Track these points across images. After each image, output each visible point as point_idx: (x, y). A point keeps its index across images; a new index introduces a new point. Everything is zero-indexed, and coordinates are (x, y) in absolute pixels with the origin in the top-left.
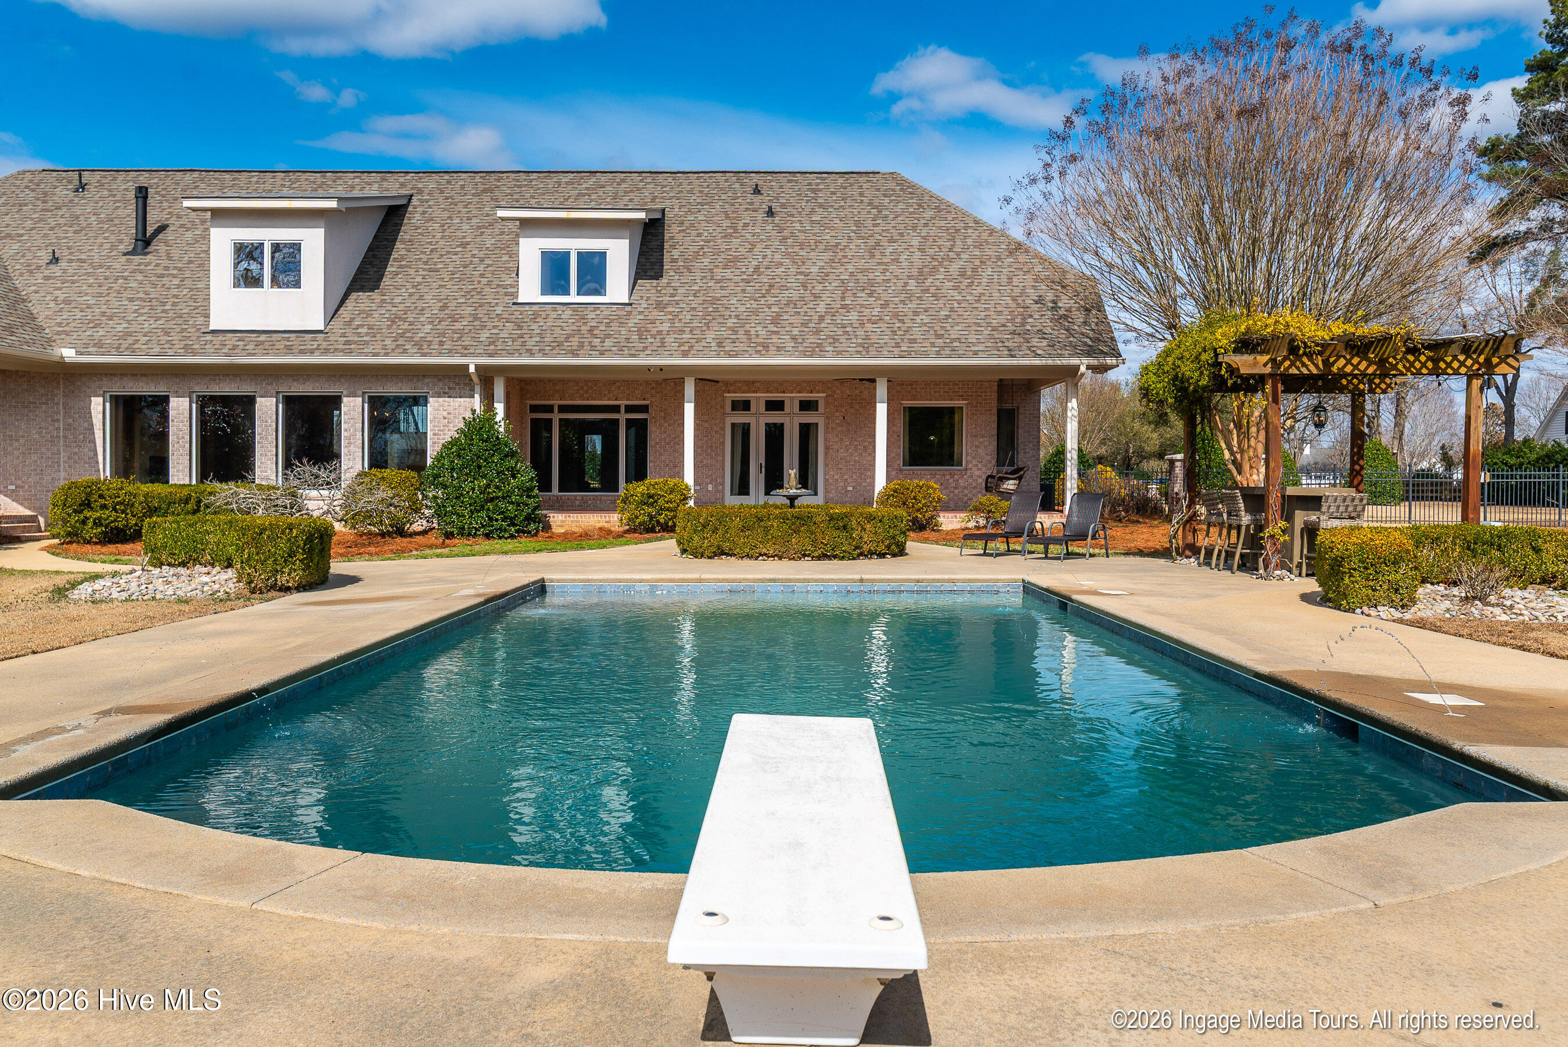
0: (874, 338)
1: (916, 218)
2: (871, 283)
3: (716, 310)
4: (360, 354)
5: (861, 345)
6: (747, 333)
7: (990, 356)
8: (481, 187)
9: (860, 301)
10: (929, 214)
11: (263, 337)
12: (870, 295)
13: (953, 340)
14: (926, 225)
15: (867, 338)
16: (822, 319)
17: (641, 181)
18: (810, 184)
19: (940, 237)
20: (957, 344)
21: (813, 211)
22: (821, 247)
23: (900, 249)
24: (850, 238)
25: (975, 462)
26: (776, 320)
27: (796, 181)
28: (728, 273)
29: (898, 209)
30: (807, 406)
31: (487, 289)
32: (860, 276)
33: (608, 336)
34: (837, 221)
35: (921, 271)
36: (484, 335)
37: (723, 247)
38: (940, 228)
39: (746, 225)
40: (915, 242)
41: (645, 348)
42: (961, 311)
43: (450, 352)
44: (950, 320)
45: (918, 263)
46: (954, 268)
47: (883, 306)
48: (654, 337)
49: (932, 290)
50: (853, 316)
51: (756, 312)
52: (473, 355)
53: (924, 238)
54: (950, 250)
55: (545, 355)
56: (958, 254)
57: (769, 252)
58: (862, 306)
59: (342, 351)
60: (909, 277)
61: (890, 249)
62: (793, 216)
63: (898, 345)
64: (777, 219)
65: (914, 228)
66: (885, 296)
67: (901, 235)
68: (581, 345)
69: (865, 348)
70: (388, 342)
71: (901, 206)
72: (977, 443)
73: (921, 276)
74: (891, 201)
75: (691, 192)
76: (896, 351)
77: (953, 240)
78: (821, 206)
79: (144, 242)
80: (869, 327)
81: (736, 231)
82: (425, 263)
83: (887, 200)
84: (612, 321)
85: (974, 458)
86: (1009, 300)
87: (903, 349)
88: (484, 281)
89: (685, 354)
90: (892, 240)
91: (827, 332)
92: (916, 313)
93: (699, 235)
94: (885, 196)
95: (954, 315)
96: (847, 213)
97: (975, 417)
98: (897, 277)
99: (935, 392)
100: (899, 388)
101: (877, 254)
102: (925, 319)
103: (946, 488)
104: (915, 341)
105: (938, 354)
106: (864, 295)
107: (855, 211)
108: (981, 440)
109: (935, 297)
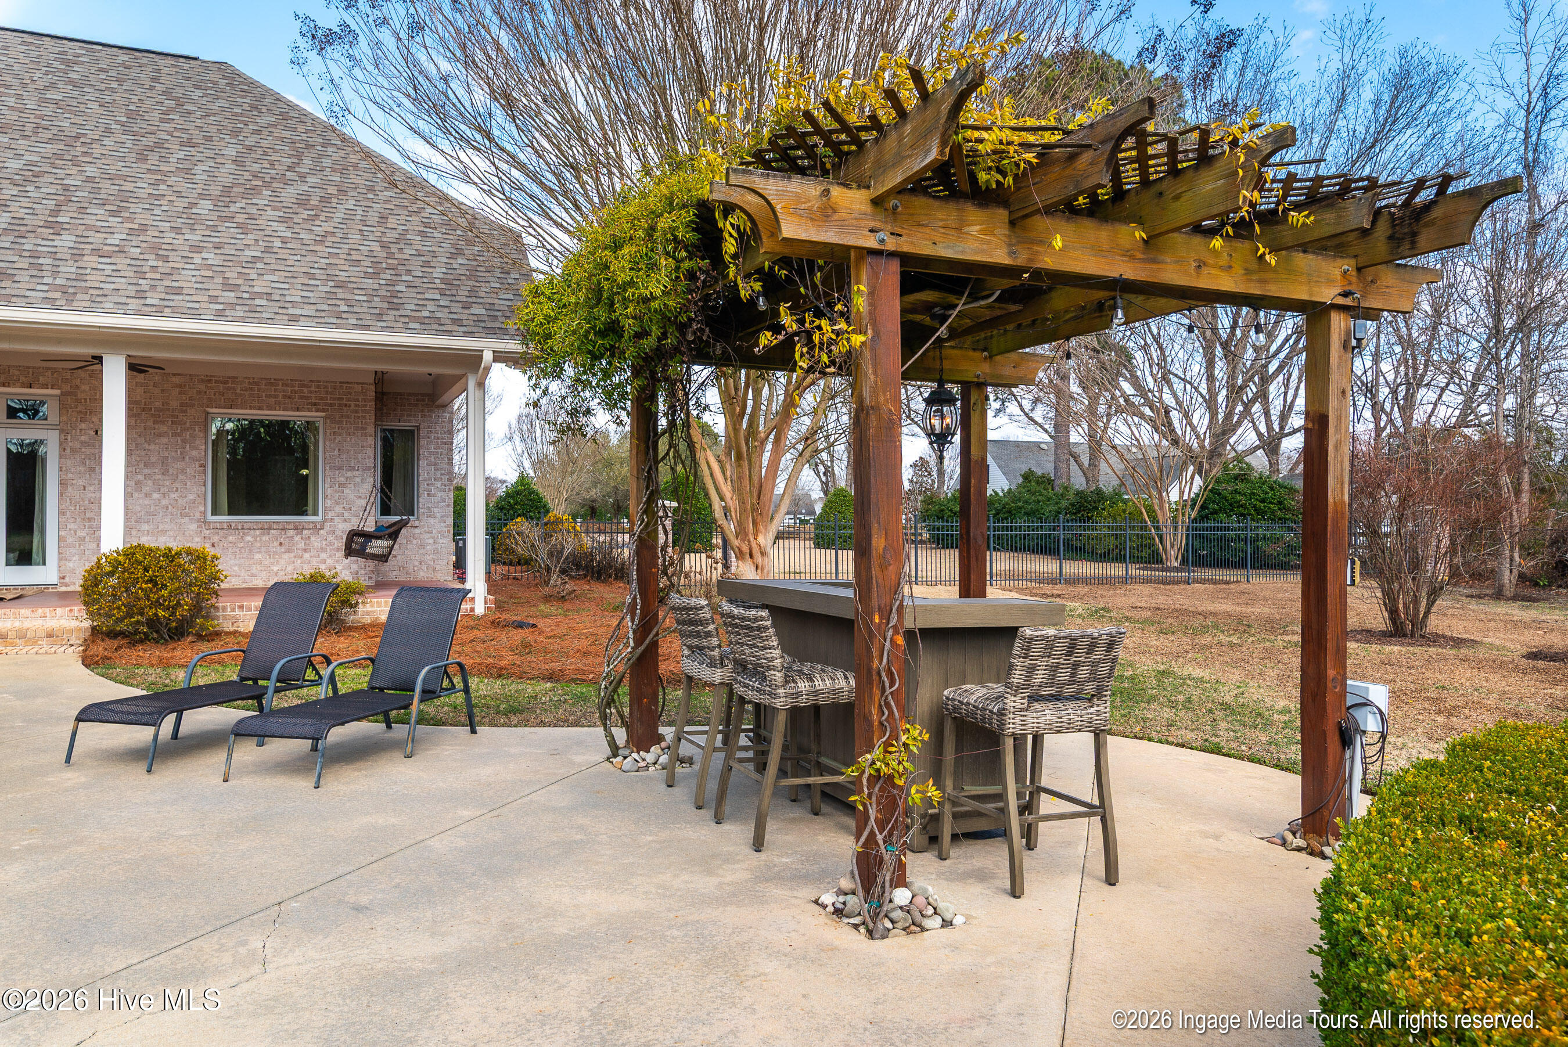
0: (94, 279)
1: (241, 122)
2: (124, 197)
5: (59, 288)
7: (320, 326)
9: (88, 220)
10: (266, 119)
12: (113, 213)
13: (256, 296)
14: (256, 132)
15: (79, 278)
18: (63, 53)
19: (276, 151)
20: (264, 302)
22: (45, 134)
23: (199, 157)
24: (108, 131)
25: (338, 509)
27: (38, 46)
29: (214, 107)
32: (105, 185)
34: (95, 106)
35: (227, 190)
38: (282, 139)
40: (230, 152)
42: (283, 254)
44: (259, 265)
45: (226, 179)
46: (289, 194)
47: (133, 232)
49: (240, 218)
50: (65, 242)
53: (250, 148)
54: (290, 169)
58: (90, 228)
60: (202, 196)
61: (181, 155)
63: (140, 295)
65: (234, 133)
66: (143, 218)
67: (209, 139)
69: (67, 295)
71: (221, 103)
72: (342, 479)
73: (225, 196)
74: (206, 95)
76: (134, 304)
77: (300, 156)
78: (71, 82)
80: (91, 261)
83: (198, 93)
85: (337, 503)
86: (375, 247)
87: (149, 301)
90: (189, 144)
92: (196, 248)
94: (195, 88)
95: (269, 258)
96: (117, 97)
97: (339, 438)
98: (179, 194)
99: (269, 396)
100: (203, 387)
101: (153, 158)
102: (212, 259)
103: (289, 551)
104: (179, 291)
105: (219, 315)
106: (102, 212)
107: (135, 99)
108: (349, 474)
109: (243, 229)
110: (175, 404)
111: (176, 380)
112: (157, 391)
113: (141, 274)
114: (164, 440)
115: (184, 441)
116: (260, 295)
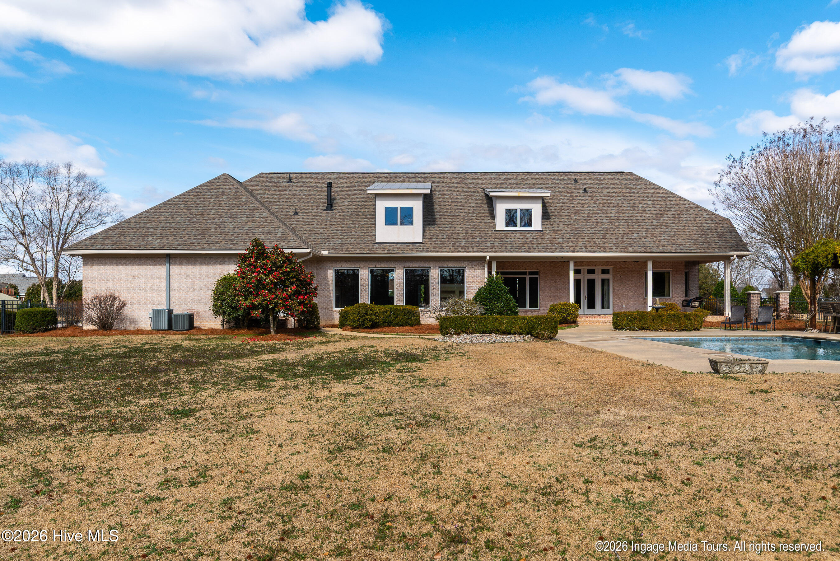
0: (647, 245)
1: (647, 193)
2: (638, 221)
3: (578, 233)
4: (442, 252)
5: (642, 247)
6: (595, 242)
7: (697, 252)
8: (459, 180)
9: (636, 229)
10: (651, 191)
11: (399, 246)
13: (680, 245)
14: (652, 196)
15: (644, 244)
17: (525, 176)
18: (597, 178)
19: (659, 201)
21: (602, 190)
25: (676, 295)
26: (604, 237)
27: (591, 176)
28: (577, 217)
29: (638, 189)
30: (604, 272)
31: (481, 225)
33: (539, 244)
34: (614, 194)
35: (656, 215)
36: (489, 244)
37: (571, 206)
38: (658, 196)
39: (577, 196)
40: (650, 203)
41: (556, 249)
42: (679, 233)
43: (478, 251)
44: (676, 237)
45: (654, 212)
46: (670, 214)
47: (646, 231)
48: (557, 244)
50: (635, 235)
51: (595, 234)
52: (487, 252)
53: (653, 201)
54: (666, 207)
55: (517, 252)
56: (670, 208)
57: (591, 208)
58: (638, 231)
59: (434, 251)
60: (653, 218)
61: (640, 206)
62: (595, 192)
64: (589, 193)
66: (645, 227)
67: (643, 200)
68: (530, 248)
69: (645, 249)
70: (451, 247)
71: (639, 187)
72: (677, 287)
73: (657, 218)
74: (634, 185)
77: (665, 202)
78: (605, 187)
79: (330, 205)
80: (643, 239)
81: (573, 199)
82: (450, 213)
84: (538, 238)
85: (675, 293)
86: (697, 228)
87: (660, 249)
88: (478, 221)
89: (573, 252)
90: (640, 203)
91: (627, 242)
92: (661, 234)
93: (559, 200)
94: (630, 183)
95: (676, 235)
97: (676, 276)
99: (659, 265)
102: (665, 236)
104: (664, 246)
108: (678, 285)
110: (638, 269)
112: (633, 266)
113: (655, 242)
114: (635, 278)
115: (640, 278)
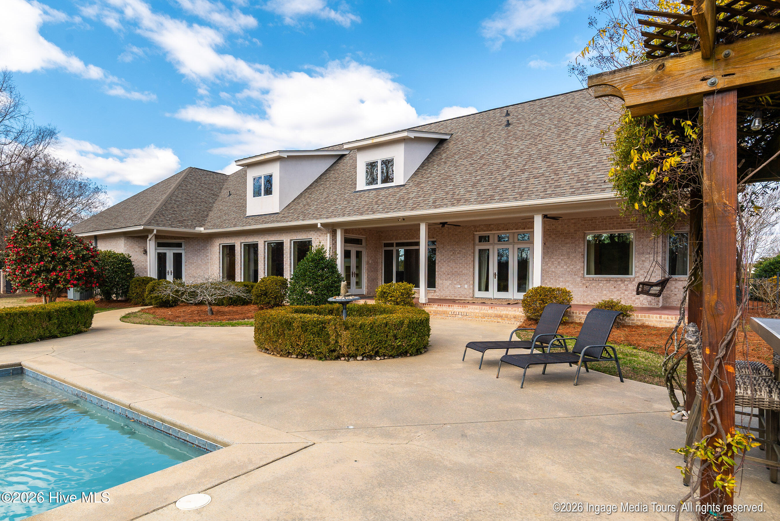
2: (549, 153)
3: (445, 182)
6: (454, 194)
9: (535, 165)
11: (259, 218)
15: (527, 188)
16: (503, 179)
18: (541, 104)
20: (592, 185)
21: (535, 118)
22: (529, 137)
23: (581, 129)
24: (550, 129)
25: (641, 272)
26: (475, 184)
28: (465, 162)
31: (349, 186)
33: (383, 203)
34: (547, 121)
35: (589, 140)
36: (332, 209)
37: (471, 148)
39: (491, 134)
40: (595, 123)
41: (395, 208)
43: (313, 218)
44: (594, 169)
45: (589, 136)
47: (549, 166)
48: (404, 201)
49: (591, 151)
50: (525, 176)
51: (466, 181)
52: (323, 220)
57: (495, 146)
58: (535, 168)
60: (578, 145)
62: (521, 123)
64: (510, 128)
65: (598, 115)
67: (587, 120)
69: (521, 195)
70: (296, 215)
72: (644, 259)
73: (587, 143)
74: (590, 102)
75: (472, 123)
76: (542, 194)
78: (542, 114)
80: (532, 181)
81: (483, 138)
82: (336, 178)
83: (588, 102)
84: (390, 195)
85: (641, 269)
88: (351, 182)
89: (413, 209)
90: (578, 125)
91: (502, 187)
92: (570, 168)
93: (462, 144)
95: (599, 165)
96: (556, 115)
97: (642, 240)
98: (569, 147)
99: (610, 224)
100: (583, 223)
101: (563, 135)
102: (575, 170)
103: (618, 290)
104: (559, 187)
105: (573, 193)
106: (540, 161)
107: (562, 113)
108: (647, 256)
109: (591, 155)
110: (572, 231)
111: (573, 221)
112: (566, 226)
113: (547, 182)
114: (568, 245)
115: (576, 245)
116: (591, 182)
